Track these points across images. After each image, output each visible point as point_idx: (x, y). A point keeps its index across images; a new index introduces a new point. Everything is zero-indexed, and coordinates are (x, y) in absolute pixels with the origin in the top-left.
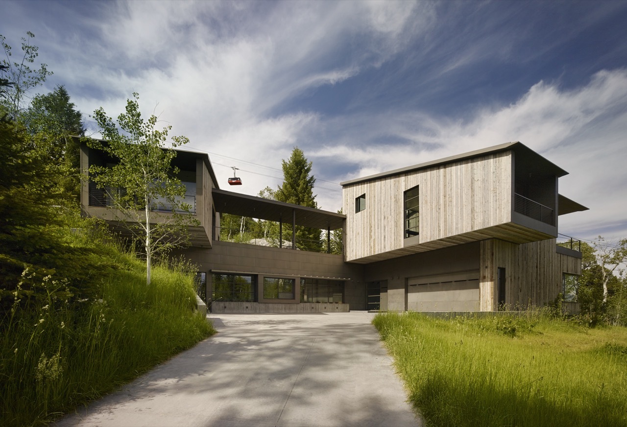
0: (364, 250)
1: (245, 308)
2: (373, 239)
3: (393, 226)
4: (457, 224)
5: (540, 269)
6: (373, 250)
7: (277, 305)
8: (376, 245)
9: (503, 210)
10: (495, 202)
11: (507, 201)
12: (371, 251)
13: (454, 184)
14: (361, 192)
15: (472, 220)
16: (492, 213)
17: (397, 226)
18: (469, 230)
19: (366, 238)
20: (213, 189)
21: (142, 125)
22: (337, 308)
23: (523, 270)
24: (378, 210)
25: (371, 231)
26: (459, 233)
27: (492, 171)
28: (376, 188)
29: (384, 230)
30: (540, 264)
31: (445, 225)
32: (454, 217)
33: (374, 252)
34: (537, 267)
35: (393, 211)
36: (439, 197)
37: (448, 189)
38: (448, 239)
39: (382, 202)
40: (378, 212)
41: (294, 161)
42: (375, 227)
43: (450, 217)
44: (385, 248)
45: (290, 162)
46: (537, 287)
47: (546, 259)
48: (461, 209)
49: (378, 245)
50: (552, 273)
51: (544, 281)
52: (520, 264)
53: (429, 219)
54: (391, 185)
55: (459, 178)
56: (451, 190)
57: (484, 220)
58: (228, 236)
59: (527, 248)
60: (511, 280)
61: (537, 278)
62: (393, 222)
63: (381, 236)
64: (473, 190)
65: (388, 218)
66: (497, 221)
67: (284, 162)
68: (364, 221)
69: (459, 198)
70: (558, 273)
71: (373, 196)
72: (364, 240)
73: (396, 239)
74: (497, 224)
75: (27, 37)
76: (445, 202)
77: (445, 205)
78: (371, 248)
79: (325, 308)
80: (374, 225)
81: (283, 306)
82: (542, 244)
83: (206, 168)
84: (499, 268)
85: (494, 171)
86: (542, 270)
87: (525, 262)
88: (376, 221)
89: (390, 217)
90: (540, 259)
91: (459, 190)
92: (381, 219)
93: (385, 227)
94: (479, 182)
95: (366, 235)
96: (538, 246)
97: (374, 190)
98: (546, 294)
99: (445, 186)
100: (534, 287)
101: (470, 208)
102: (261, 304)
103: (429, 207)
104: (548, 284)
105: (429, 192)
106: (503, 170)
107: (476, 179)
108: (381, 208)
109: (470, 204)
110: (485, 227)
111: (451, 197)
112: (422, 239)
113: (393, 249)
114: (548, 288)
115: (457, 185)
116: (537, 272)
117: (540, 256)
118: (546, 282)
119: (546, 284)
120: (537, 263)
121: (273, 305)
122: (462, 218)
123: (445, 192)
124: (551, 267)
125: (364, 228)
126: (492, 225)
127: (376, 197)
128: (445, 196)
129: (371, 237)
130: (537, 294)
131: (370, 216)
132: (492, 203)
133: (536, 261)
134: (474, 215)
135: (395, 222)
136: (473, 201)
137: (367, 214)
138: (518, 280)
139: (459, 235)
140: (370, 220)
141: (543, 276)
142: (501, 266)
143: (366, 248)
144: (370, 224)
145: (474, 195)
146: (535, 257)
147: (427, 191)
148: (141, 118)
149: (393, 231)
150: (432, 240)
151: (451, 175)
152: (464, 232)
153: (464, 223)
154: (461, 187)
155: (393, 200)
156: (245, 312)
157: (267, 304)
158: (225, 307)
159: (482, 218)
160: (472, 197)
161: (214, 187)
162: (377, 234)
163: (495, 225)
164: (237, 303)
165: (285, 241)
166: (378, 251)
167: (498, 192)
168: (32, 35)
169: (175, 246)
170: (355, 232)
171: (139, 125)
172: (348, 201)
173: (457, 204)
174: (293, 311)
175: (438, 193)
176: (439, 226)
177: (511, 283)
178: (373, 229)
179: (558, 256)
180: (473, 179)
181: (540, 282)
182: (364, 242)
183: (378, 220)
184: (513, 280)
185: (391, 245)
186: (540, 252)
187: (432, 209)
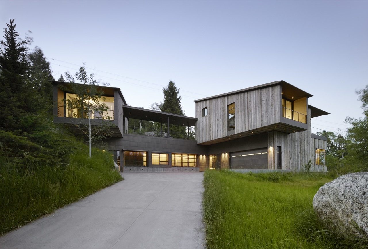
0: (207, 138)
1: (141, 170)
2: (211, 131)
3: (222, 125)
4: (254, 123)
5: (302, 146)
6: (211, 137)
7: (159, 168)
8: (213, 135)
9: (276, 116)
10: (272, 112)
11: (278, 111)
12: (211, 138)
13: (252, 102)
14: (205, 106)
15: (261, 121)
16: (271, 118)
17: (224, 125)
18: (260, 126)
19: (208, 131)
20: (123, 105)
21: (87, 78)
22: (193, 170)
23: (292, 147)
24: (214, 115)
25: (210, 127)
26: (255, 128)
27: (271, 95)
28: (213, 104)
29: (217, 126)
30: (302, 144)
31: (248, 124)
32: (252, 119)
33: (212, 138)
34: (300, 146)
35: (221, 116)
36: (245, 109)
37: (249, 105)
38: (250, 131)
39: (216, 111)
40: (214, 117)
41: (169, 88)
42: (212, 125)
43: (251, 119)
44: (218, 136)
45: (167, 88)
46: (300, 157)
47: (305, 141)
48: (256, 115)
49: (214, 135)
50: (309, 149)
51: (305, 154)
52: (290, 144)
53: (240, 120)
54: (220, 102)
55: (255, 98)
56: (251, 105)
57: (267, 121)
58: (133, 130)
59: (294, 136)
60: (285, 153)
61: (300, 152)
62: (221, 122)
63: (216, 130)
64: (261, 105)
65: (219, 120)
66: (274, 121)
67: (164, 88)
68: (207, 122)
69: (255, 109)
70: (313, 149)
71: (211, 108)
72: (207, 132)
73: (224, 131)
74: (274, 123)
75: (28, 33)
76: (248, 111)
77: (248, 113)
78: (211, 136)
79: (186, 170)
80: (212, 124)
81: (163, 168)
82: (303, 133)
83: (119, 95)
84: (277, 146)
85: (272, 95)
86: (303, 148)
87: (293, 143)
88: (213, 121)
89: (220, 120)
90: (302, 141)
91: (255, 105)
92: (215, 120)
93: (217, 125)
94: (265, 101)
95: (208, 129)
96: (300, 134)
97: (212, 105)
98: (306, 161)
99: (248, 103)
100: (298, 156)
101: (260, 115)
102: (150, 168)
103: (240, 114)
104: (307, 155)
105: (240, 106)
106: (276, 95)
107: (263, 99)
108: (215, 115)
109: (260, 113)
110: (268, 125)
111: (251, 109)
112: (237, 131)
113: (222, 137)
114: (307, 157)
115: (254, 102)
116: (300, 149)
117: (302, 140)
118: (306, 154)
119: (306, 155)
120: (300, 144)
121: (157, 168)
122: (256, 120)
123: (248, 106)
124: (308, 146)
125: (207, 125)
126: (271, 124)
127: (213, 108)
128: (248, 108)
129: (210, 130)
130: (300, 160)
131: (210, 119)
132: (271, 112)
133: (299, 142)
134: (262, 119)
135: (223, 122)
136: (262, 111)
137: (208, 118)
138: (289, 153)
139: (255, 129)
140: (210, 121)
141: (304, 151)
142: (279, 146)
143: (208, 136)
144: (210, 123)
145: (262, 108)
146: (299, 140)
147: (239, 106)
148: (86, 74)
149: (222, 127)
150: (242, 132)
151: (251, 97)
152: (258, 128)
153: (258, 123)
154: (256, 103)
155: (222, 110)
156: (141, 172)
157: (154, 168)
158: (130, 170)
159: (266, 120)
160: (261, 109)
161: (124, 104)
162: (213, 129)
163: (273, 124)
164: (137, 167)
165: (165, 133)
166: (214, 138)
167: (274, 107)
168: (31, 32)
169: (103, 137)
170: (202, 128)
171: (86, 78)
172: (198, 110)
173: (254, 112)
174: (168, 172)
175: (245, 107)
176: (245, 124)
177: (285, 155)
178: (211, 126)
179: (313, 140)
180: (261, 99)
181: (302, 154)
182: (207, 133)
183: (214, 121)
184: (286, 153)
185: (221, 134)
186: (302, 138)
187: (241, 115)
